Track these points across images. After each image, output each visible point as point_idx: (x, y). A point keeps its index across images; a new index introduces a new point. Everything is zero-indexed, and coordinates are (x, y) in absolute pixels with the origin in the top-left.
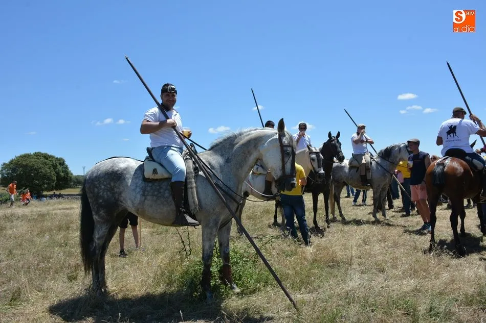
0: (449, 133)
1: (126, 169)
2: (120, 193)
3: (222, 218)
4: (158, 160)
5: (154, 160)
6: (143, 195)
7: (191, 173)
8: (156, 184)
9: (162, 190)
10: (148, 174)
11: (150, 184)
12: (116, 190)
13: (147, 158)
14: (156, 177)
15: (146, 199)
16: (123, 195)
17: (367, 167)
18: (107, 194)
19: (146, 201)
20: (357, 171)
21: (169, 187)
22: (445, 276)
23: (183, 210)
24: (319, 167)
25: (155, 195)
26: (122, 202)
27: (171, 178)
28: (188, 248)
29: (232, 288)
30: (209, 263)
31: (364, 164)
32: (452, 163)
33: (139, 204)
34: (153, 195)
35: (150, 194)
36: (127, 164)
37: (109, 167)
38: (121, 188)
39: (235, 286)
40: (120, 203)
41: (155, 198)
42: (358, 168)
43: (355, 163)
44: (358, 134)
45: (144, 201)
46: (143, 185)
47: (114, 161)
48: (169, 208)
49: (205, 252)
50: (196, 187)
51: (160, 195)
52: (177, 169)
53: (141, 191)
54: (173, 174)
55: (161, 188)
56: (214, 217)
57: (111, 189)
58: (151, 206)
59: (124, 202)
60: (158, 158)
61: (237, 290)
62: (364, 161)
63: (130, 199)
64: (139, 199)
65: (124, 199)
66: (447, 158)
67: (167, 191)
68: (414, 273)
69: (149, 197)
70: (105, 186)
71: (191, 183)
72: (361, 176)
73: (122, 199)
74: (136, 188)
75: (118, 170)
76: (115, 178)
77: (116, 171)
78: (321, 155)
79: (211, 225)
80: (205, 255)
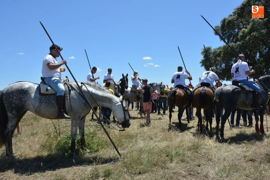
0: (177, 78)
1: (29, 88)
2: (26, 101)
3: (82, 115)
4: (49, 84)
5: (45, 84)
6: (40, 102)
7: (67, 91)
8: (47, 97)
9: (51, 100)
10: (43, 91)
11: (44, 97)
12: (23, 99)
13: (41, 83)
14: (48, 93)
15: (42, 104)
16: (28, 102)
17: (139, 91)
18: (17, 102)
19: (42, 106)
20: (135, 93)
21: (55, 98)
22: (178, 140)
23: (62, 110)
24: (119, 92)
25: (47, 102)
26: (26, 106)
27: (56, 94)
28: (58, 131)
29: (86, 150)
30: (75, 138)
31: (138, 90)
32: (179, 91)
33: (38, 107)
34: (46, 102)
35: (44, 102)
36: (29, 85)
37: (19, 87)
38: (27, 98)
39: (87, 149)
40: (25, 107)
41: (47, 104)
42: (135, 92)
43: (134, 90)
44: (134, 75)
45: (41, 106)
46: (40, 97)
47: (22, 83)
48: (54, 109)
49: (73, 132)
50: (70, 99)
51: (49, 102)
52: (60, 89)
53: (39, 100)
54: (58, 92)
55: (50, 99)
56: (79, 115)
57: (20, 99)
58: (44, 108)
59: (27, 106)
60: (48, 83)
61: (88, 151)
62: (138, 89)
63: (32, 104)
64: (37, 105)
65: (28, 104)
66: (177, 89)
67: (54, 101)
68: (166, 139)
69: (43, 104)
70: (16, 97)
71: (67, 97)
72: (137, 96)
73: (26, 104)
74: (36, 99)
75: (25, 89)
76: (23, 93)
77: (24, 89)
78: (120, 86)
79: (77, 118)
80: (73, 134)
